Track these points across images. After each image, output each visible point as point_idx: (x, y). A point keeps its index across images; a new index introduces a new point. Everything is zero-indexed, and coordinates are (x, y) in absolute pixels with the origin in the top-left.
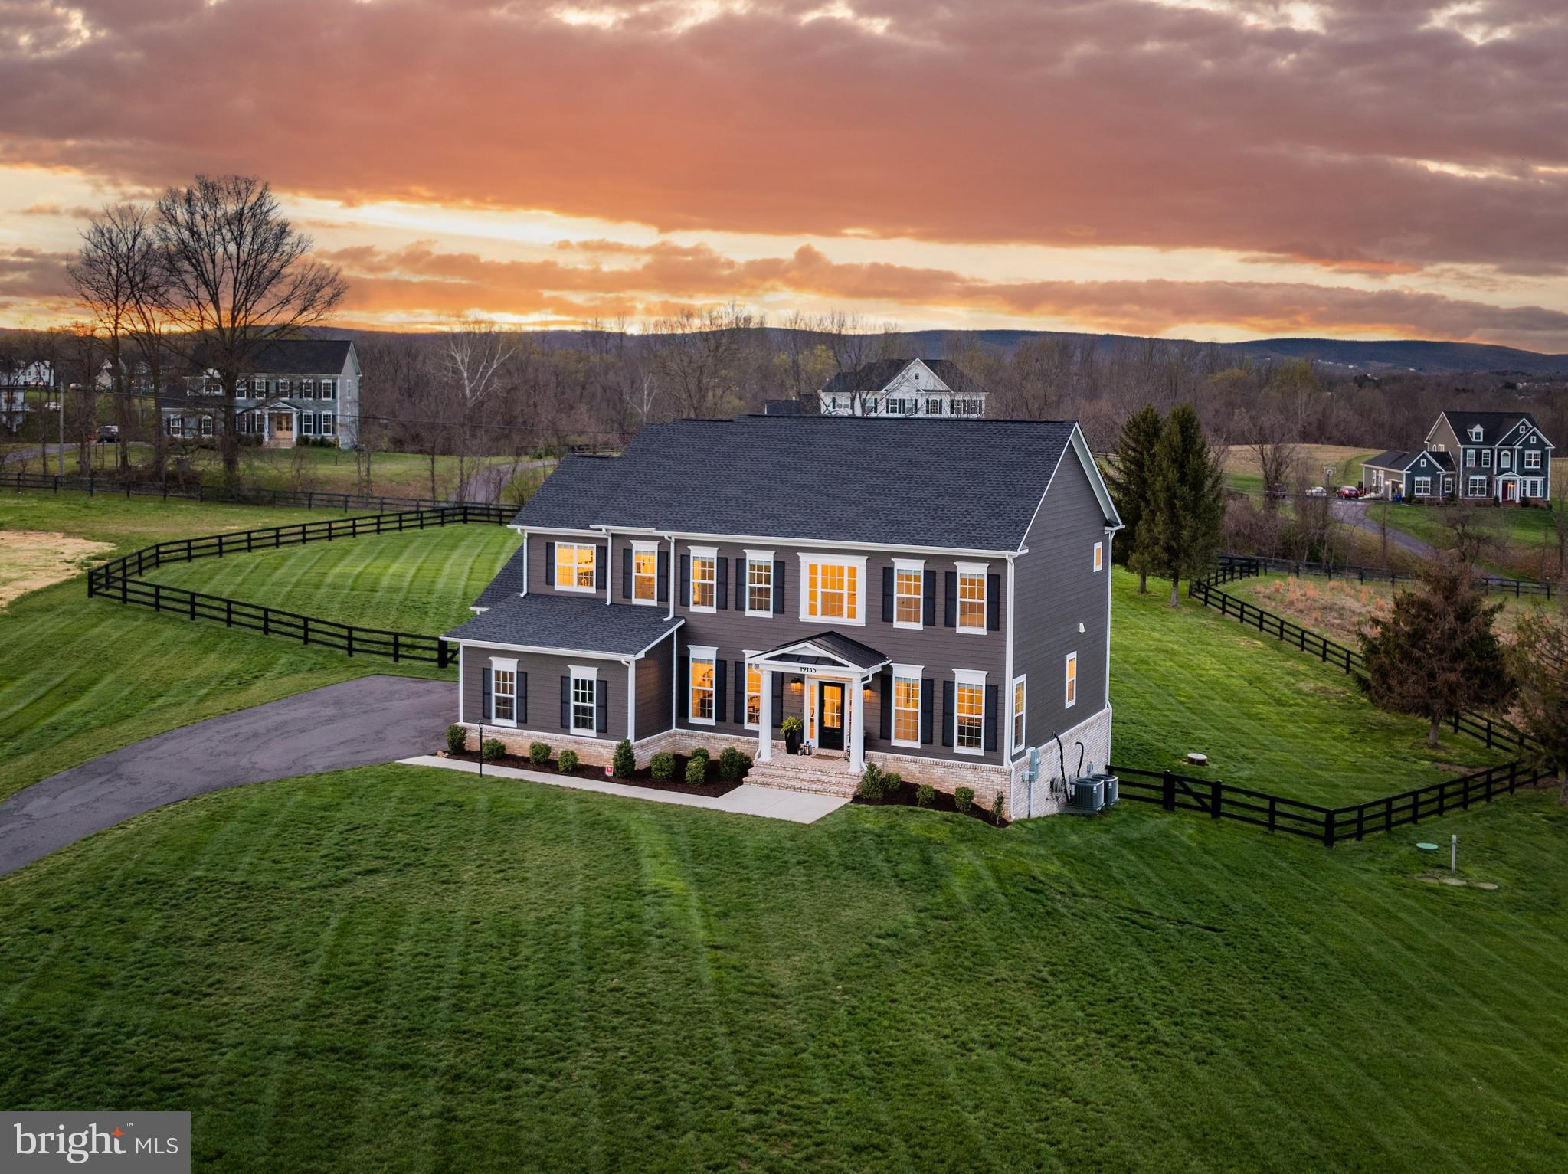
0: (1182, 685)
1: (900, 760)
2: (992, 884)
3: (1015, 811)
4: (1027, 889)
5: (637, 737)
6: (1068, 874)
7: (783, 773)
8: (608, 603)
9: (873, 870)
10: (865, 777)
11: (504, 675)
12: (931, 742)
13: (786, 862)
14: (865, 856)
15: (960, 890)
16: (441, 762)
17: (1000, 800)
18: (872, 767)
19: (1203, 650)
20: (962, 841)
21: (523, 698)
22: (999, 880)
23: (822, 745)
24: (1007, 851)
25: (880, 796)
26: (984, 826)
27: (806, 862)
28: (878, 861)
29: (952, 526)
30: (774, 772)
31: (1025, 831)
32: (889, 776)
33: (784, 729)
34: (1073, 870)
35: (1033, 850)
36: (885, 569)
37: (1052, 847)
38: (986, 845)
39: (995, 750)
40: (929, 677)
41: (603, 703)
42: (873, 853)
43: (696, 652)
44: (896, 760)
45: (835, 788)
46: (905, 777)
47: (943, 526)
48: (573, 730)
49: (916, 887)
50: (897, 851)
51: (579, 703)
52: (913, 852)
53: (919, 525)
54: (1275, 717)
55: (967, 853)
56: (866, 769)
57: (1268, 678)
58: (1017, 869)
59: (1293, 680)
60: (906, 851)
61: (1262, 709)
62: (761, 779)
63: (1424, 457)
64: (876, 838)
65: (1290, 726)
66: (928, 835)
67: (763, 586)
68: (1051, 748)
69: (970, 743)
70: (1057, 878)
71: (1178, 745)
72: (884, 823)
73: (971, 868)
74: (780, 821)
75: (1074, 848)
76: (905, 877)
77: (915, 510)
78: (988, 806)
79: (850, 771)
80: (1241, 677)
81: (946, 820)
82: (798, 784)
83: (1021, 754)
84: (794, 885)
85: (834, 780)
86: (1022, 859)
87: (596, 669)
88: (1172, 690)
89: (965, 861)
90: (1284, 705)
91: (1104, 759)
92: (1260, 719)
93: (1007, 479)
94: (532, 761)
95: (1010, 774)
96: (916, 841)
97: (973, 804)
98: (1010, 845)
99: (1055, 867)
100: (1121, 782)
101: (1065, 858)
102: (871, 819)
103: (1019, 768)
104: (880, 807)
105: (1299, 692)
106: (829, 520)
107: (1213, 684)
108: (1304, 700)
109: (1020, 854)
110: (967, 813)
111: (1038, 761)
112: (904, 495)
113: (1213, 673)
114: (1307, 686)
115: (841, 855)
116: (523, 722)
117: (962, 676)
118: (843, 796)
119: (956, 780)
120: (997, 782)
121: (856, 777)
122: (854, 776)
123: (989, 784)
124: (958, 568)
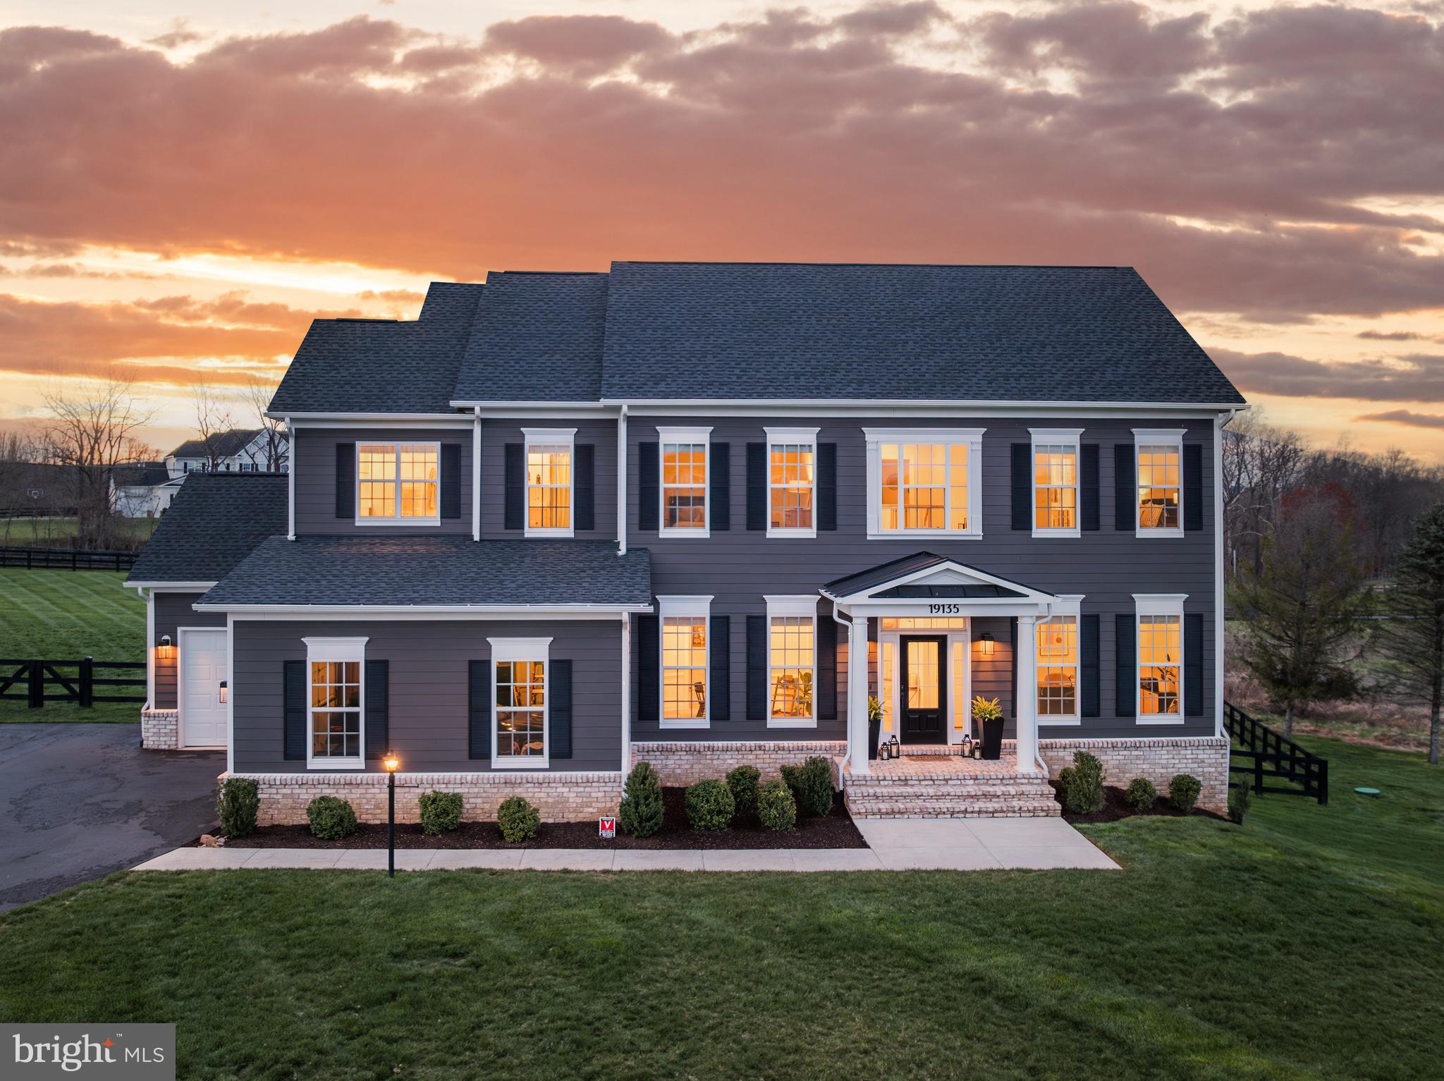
1: (1051, 748)
7: (910, 790)
8: (476, 538)
21: (380, 708)
23: (906, 738)
30: (892, 791)
36: (1015, 446)
40: (1092, 611)
41: (563, 703)
43: (672, 606)
44: (1043, 747)
48: (499, 760)
51: (512, 708)
62: (882, 806)
85: (1005, 790)
87: (548, 640)
95: (1226, 746)
117: (1145, 604)
118: (1044, 814)
119: (1144, 766)
120: (1209, 761)
121: (1039, 781)
122: (1037, 778)
123: (1196, 765)
124: (1136, 438)
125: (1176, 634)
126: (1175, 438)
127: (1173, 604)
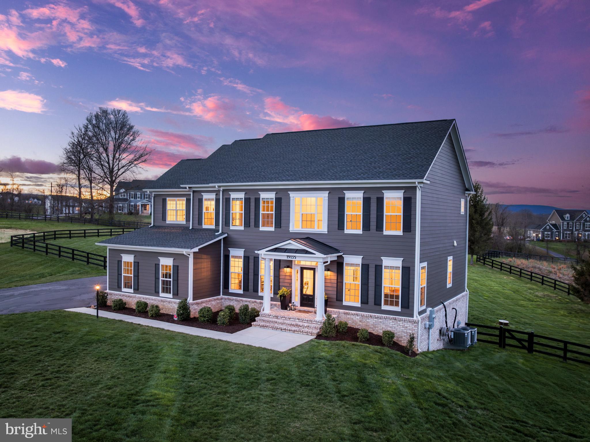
0: (484, 292)
1: (348, 314)
2: (410, 399)
3: (420, 347)
4: (436, 404)
5: (194, 299)
6: (462, 391)
7: (276, 320)
8: (191, 228)
9: (322, 387)
10: (324, 323)
11: (127, 263)
12: (367, 303)
13: (258, 379)
14: (317, 376)
15: (388, 405)
16: (92, 311)
17: (412, 340)
18: (329, 317)
19: (489, 280)
20: (388, 366)
21: (137, 276)
22: (415, 396)
23: (302, 305)
24: (419, 374)
25: (334, 335)
26: (401, 356)
27: (274, 379)
28: (327, 380)
29: (380, 170)
30: (270, 319)
31: (427, 359)
32: (341, 323)
33: (280, 294)
34: (464, 388)
35: (436, 373)
36: (339, 198)
37: (447, 371)
38: (404, 369)
39: (408, 307)
40: (366, 262)
41: (176, 278)
42: (323, 374)
43: (233, 252)
44: (345, 314)
45: (306, 330)
46: (350, 324)
47: (375, 170)
48: (162, 294)
49: (353, 402)
50: (341, 373)
51: (164, 279)
52: (353, 374)
53: (361, 171)
54: (530, 306)
55: (391, 375)
56: (325, 318)
57: (521, 290)
58: (427, 387)
59: (532, 292)
60: (347, 373)
61: (522, 302)
62: (262, 324)
63: (548, 225)
64: (327, 363)
65: (539, 310)
66: (363, 361)
67: (270, 212)
68: (440, 309)
69: (392, 304)
70: (456, 394)
71: (491, 317)
72: (334, 352)
73: (394, 387)
74: (265, 349)
75: (460, 371)
76: (345, 393)
77: (358, 164)
78: (404, 342)
79: (316, 319)
80: (509, 290)
81: (377, 351)
82: (284, 327)
83: (424, 311)
84: (259, 398)
85: (306, 325)
86: (429, 380)
87: (172, 259)
88: (480, 294)
89: (390, 381)
90: (532, 301)
91: (465, 319)
92: (524, 307)
93: (414, 147)
94: (137, 311)
95: (418, 323)
96: (355, 365)
97: (394, 342)
98: (420, 369)
99: (451, 385)
100: (478, 333)
101: (457, 379)
102: (326, 349)
103: (423, 319)
104: (334, 342)
105: (537, 296)
106: (307, 173)
107: (498, 292)
108: (541, 300)
109: (428, 376)
110: (390, 347)
111: (434, 316)
112: (352, 158)
113: (496, 288)
114: (540, 294)
115: (301, 375)
116: (137, 290)
117: (387, 261)
118: (310, 334)
119: (383, 326)
120: (409, 328)
121: (320, 323)
122: (319, 322)
123: (404, 329)
124: (385, 194)
125: (398, 274)
126: (400, 194)
127: (398, 262)
